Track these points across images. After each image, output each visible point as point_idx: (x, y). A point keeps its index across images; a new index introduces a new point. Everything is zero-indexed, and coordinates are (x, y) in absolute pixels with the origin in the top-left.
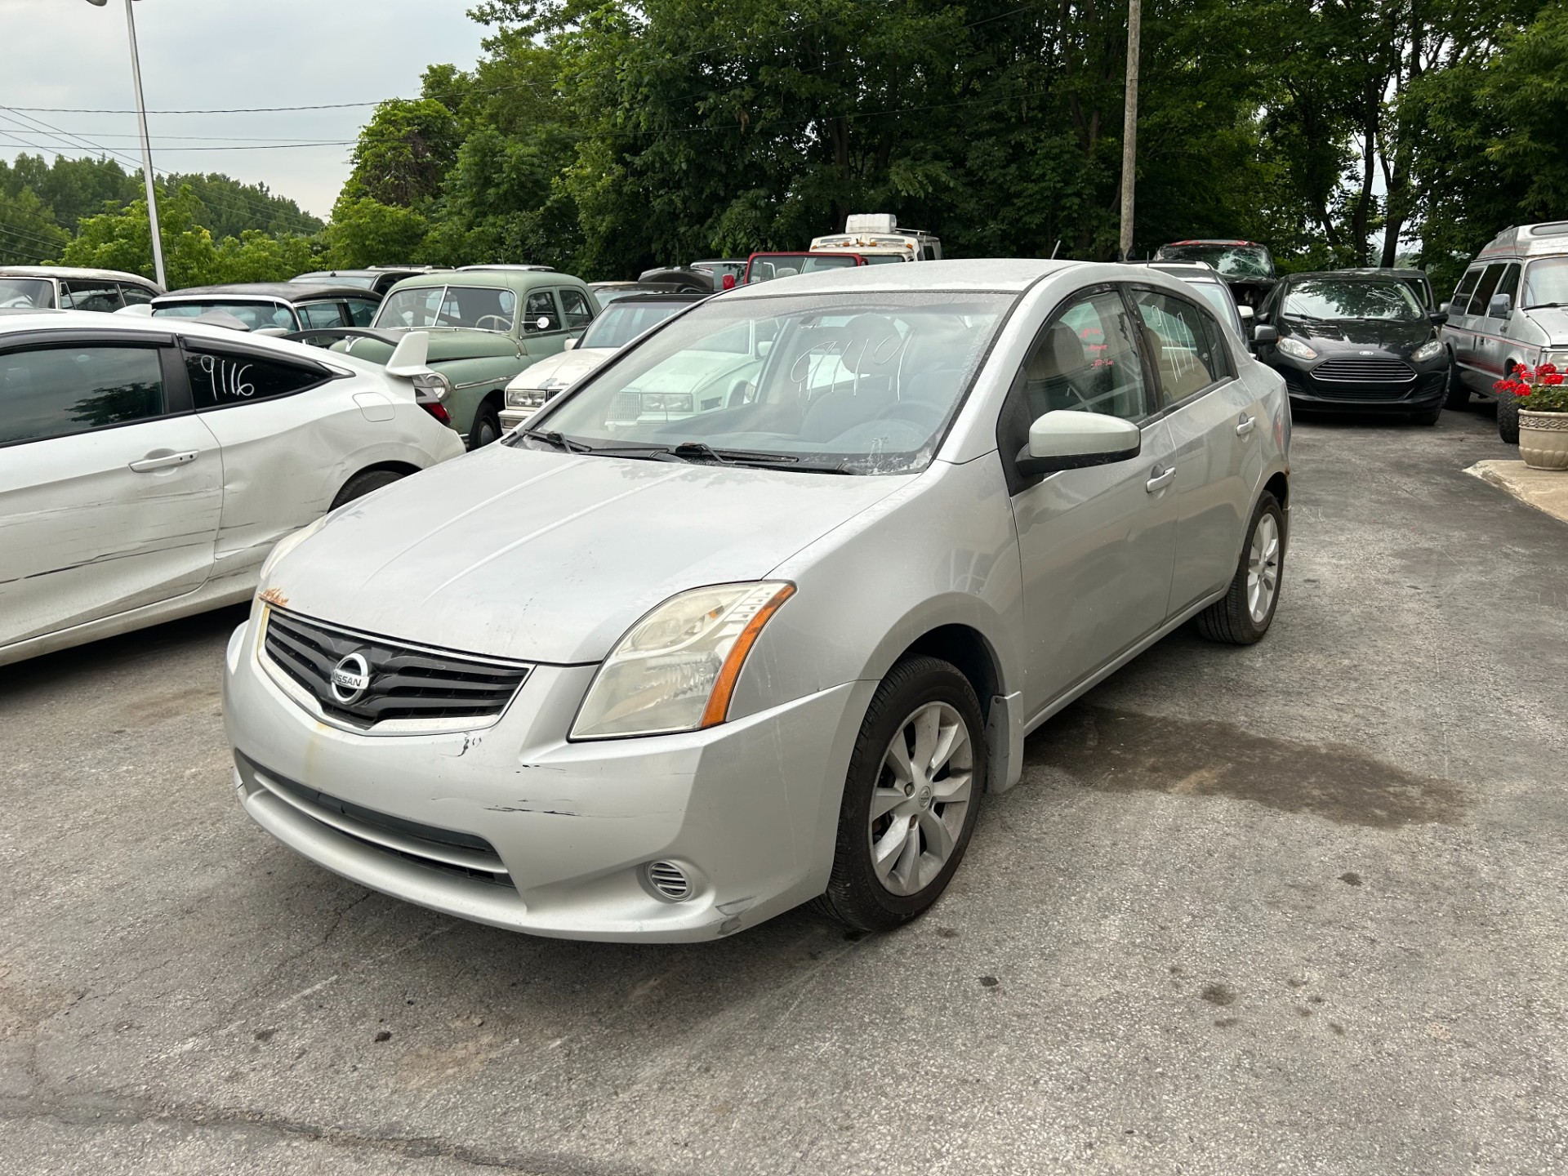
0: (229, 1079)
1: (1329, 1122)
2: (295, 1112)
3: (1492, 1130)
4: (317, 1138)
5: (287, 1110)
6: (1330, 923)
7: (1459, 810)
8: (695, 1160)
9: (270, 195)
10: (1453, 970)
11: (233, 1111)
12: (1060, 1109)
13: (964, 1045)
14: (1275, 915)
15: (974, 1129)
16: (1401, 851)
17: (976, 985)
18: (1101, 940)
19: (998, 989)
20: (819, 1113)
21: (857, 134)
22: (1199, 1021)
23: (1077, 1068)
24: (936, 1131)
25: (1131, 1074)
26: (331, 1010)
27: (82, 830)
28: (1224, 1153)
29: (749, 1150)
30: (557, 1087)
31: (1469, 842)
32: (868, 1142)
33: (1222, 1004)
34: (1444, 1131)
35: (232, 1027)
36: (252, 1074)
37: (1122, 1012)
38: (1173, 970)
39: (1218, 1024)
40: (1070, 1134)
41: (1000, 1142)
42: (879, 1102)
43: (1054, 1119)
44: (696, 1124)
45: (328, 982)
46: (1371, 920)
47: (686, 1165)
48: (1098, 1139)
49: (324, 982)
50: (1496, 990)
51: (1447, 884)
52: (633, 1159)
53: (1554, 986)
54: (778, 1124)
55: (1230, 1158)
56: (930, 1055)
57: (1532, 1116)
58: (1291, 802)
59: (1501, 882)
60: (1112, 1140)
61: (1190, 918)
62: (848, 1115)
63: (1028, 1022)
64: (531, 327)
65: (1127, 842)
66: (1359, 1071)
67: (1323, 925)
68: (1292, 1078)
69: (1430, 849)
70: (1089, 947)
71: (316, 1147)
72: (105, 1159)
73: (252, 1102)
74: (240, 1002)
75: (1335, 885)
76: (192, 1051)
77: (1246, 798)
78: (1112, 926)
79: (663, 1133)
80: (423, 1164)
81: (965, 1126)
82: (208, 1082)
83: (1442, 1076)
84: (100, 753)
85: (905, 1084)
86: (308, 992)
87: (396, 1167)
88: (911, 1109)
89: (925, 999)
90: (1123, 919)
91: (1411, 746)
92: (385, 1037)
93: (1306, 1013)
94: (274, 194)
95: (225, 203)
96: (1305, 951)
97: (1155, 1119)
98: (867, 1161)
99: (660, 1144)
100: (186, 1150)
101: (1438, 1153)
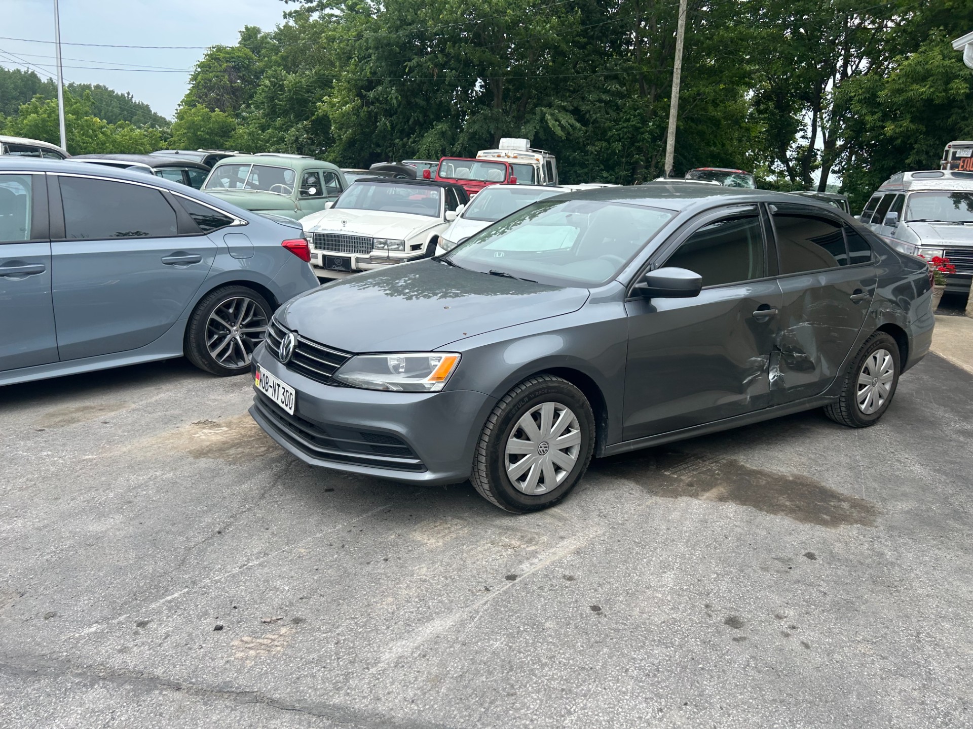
0: (120, 651)
1: (803, 701)
2: (163, 673)
3: (899, 709)
4: (179, 689)
5: (159, 672)
6: (799, 581)
7: (872, 518)
8: (419, 711)
9: (133, 100)
10: (873, 613)
11: (123, 671)
12: (642, 687)
13: (582, 646)
14: (766, 576)
15: (590, 698)
16: (839, 541)
17: (588, 610)
18: (662, 586)
19: (602, 613)
20: (495, 685)
21: (507, 89)
22: (723, 637)
23: (651, 663)
24: (567, 698)
25: (684, 668)
26: (185, 609)
27: (19, 491)
28: (742, 717)
29: (452, 706)
30: (330, 663)
31: (879, 537)
32: (526, 704)
33: (737, 628)
34: (871, 709)
35: (121, 618)
36: (135, 648)
37: (677, 630)
38: (707, 606)
39: (735, 639)
40: (649, 703)
41: (606, 706)
42: (531, 679)
43: (639, 693)
44: (419, 689)
45: (182, 592)
46: (823, 580)
47: (413, 714)
48: (666, 706)
49: (180, 593)
50: (898, 626)
51: (867, 561)
52: (380, 709)
53: (932, 625)
54: (470, 691)
55: (745, 721)
56: (561, 651)
57: (923, 702)
58: (774, 508)
59: (899, 562)
60: (674, 707)
61: (716, 576)
62: (512, 686)
63: (620, 634)
64: (304, 193)
65: (676, 528)
66: (820, 671)
67: (795, 583)
68: (780, 674)
69: (856, 540)
70: (655, 590)
71: (178, 695)
72: (42, 698)
73: (136, 666)
74: (125, 603)
75: (802, 559)
76: (95, 633)
77: (745, 505)
78: (669, 578)
79: (398, 694)
80: (247, 708)
81: (585, 695)
82: (106, 652)
83: (869, 675)
84: (30, 443)
85: (547, 669)
86: (169, 598)
87: (230, 709)
88: (551, 684)
89: (557, 618)
90: (675, 574)
91: (842, 478)
92: (219, 628)
93: (787, 635)
94: (136, 100)
95: (104, 103)
96: (785, 598)
97: (700, 695)
98: (526, 715)
99: (396, 701)
100: (94, 694)
101: (868, 721)
